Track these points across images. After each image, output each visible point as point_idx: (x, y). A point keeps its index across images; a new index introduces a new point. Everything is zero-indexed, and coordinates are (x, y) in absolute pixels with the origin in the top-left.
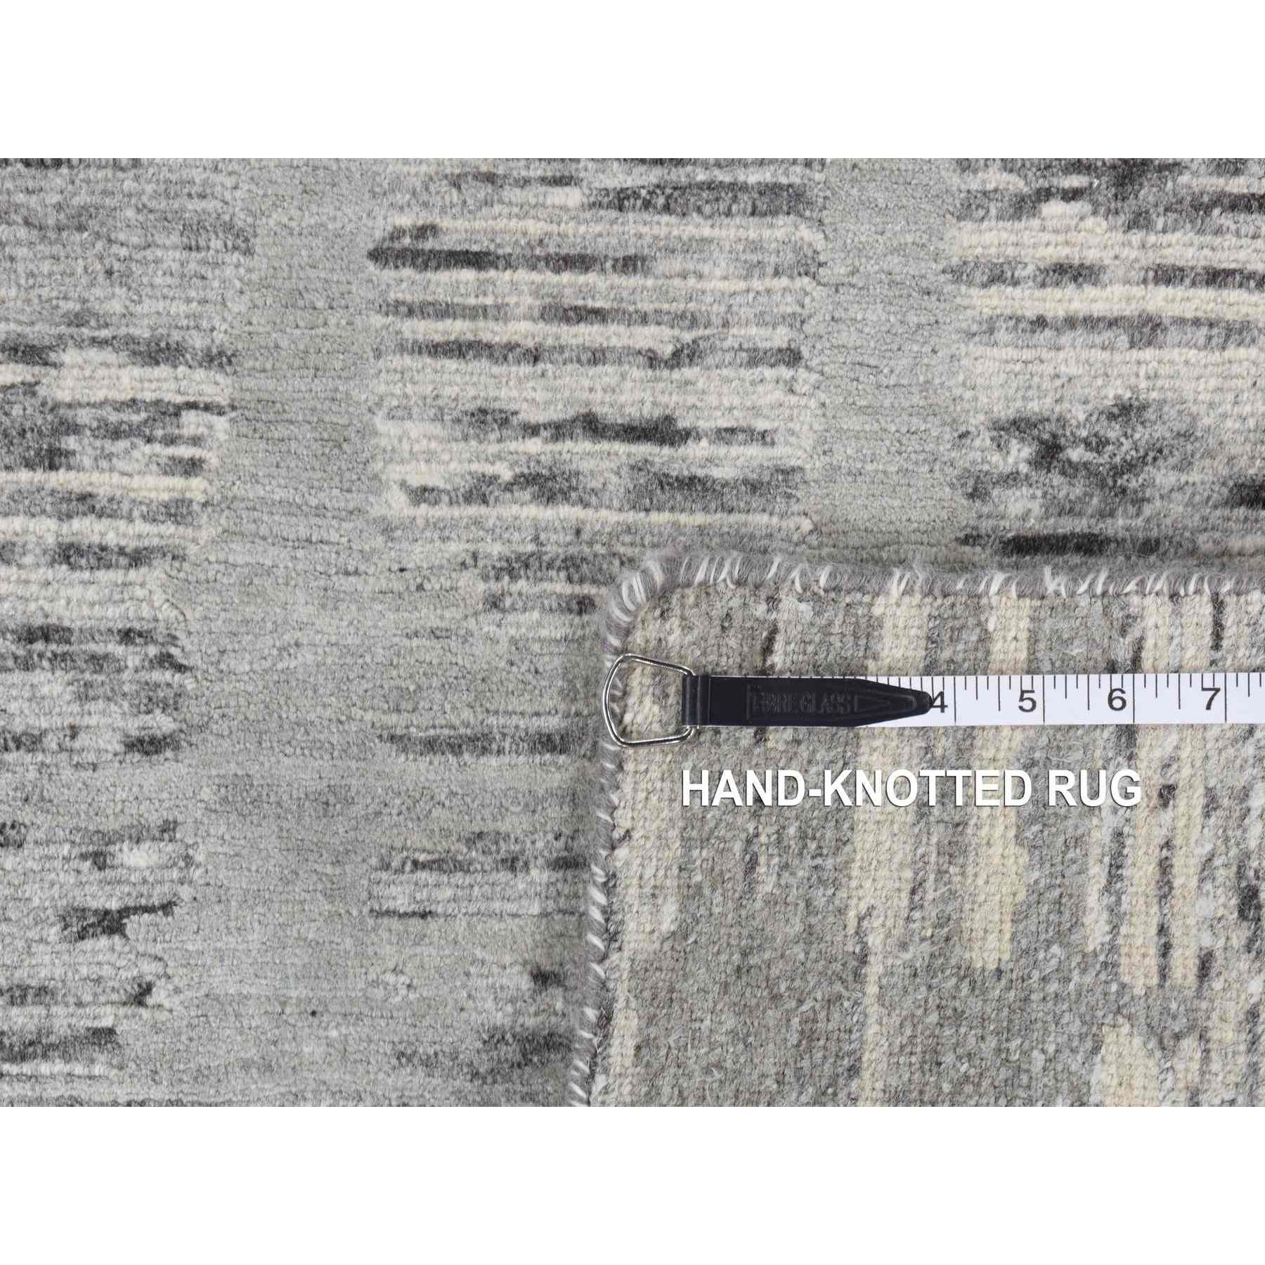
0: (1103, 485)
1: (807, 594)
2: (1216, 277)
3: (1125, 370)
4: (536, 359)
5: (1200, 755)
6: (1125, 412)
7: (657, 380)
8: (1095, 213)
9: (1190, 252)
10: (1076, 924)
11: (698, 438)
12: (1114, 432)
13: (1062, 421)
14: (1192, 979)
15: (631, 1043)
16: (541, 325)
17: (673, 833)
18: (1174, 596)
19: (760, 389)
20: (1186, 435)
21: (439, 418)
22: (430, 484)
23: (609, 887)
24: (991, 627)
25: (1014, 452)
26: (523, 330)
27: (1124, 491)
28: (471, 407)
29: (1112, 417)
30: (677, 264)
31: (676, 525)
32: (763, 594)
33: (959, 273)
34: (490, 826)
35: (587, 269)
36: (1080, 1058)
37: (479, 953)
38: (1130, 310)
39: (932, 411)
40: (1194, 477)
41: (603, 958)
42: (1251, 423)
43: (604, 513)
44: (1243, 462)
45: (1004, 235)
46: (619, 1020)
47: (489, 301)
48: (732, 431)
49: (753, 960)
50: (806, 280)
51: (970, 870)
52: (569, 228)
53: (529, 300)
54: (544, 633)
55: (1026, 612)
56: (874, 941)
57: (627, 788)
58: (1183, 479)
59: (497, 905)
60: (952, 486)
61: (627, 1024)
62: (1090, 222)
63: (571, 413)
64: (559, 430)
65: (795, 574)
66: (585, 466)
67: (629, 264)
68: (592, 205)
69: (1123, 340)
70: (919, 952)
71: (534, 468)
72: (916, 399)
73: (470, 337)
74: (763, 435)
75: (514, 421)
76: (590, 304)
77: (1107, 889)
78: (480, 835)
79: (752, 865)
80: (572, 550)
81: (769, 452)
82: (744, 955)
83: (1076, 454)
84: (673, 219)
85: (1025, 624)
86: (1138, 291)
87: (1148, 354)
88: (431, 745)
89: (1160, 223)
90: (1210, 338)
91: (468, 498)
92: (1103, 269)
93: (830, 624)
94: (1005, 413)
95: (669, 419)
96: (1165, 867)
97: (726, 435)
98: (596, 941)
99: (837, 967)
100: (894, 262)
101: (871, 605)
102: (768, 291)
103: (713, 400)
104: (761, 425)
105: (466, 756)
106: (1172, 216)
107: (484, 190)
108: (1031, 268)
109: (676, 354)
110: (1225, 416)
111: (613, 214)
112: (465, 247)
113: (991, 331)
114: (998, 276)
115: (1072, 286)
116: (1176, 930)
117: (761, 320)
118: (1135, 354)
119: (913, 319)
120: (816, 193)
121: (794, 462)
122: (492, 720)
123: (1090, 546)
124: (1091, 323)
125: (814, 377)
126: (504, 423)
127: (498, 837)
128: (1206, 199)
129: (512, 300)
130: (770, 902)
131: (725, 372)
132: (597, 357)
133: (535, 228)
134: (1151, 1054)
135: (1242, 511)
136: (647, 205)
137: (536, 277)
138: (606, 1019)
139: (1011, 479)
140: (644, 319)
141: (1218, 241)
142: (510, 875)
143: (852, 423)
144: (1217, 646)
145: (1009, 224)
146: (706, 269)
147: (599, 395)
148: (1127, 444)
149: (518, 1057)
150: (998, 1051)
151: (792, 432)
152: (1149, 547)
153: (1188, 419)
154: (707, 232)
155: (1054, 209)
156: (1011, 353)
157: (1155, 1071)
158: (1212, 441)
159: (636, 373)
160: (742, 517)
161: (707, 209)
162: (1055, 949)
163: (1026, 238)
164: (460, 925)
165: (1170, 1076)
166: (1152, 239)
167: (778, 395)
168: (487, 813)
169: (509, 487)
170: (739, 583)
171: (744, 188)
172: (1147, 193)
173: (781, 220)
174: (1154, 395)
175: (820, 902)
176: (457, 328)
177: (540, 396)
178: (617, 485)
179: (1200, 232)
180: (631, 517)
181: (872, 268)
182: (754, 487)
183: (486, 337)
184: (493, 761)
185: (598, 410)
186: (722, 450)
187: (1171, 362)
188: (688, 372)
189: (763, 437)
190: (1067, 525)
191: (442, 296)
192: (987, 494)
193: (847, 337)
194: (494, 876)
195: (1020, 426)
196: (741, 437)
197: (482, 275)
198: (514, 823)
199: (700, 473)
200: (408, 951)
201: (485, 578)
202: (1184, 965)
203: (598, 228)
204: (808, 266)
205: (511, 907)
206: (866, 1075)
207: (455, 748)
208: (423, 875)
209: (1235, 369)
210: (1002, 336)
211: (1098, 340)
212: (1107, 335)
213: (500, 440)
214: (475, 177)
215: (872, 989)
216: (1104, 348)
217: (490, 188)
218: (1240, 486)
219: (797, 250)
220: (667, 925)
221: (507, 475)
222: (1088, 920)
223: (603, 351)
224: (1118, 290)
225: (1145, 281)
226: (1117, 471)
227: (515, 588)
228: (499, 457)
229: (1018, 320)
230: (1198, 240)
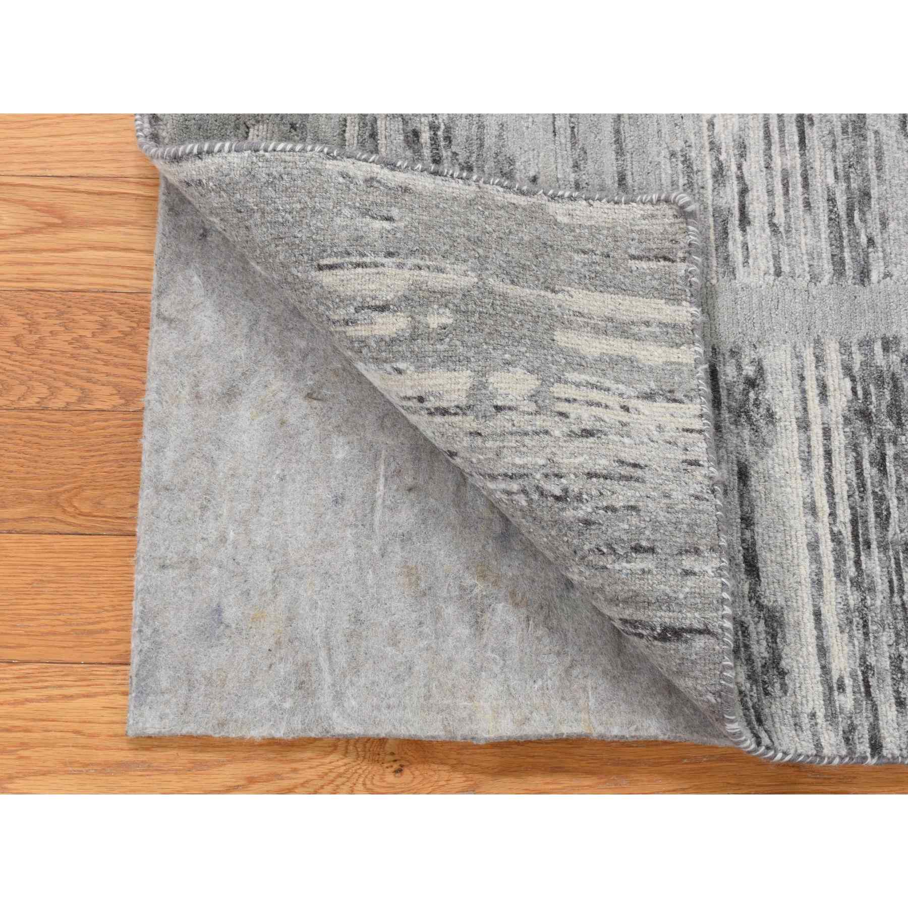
0: (741, 408)
1: (689, 273)
2: (828, 454)
3: (787, 416)
4: (767, 168)
5: (641, 421)
6: (770, 416)
7: (764, 217)
8: (848, 401)
9: (837, 443)
10: (574, 370)
11: (743, 236)
12: (762, 411)
13: (764, 389)
14: (558, 409)
15: (515, 202)
16: (780, 169)
17: (593, 223)
18: (701, 416)
19: (764, 261)
20: (764, 443)
21: (741, 129)
22: (716, 127)
23: (570, 198)
24: (682, 347)
25: (751, 368)
26: (777, 162)
27: (739, 416)
28: (746, 142)
29: (768, 410)
30: (809, 224)
31: (709, 227)
32: (687, 255)
33: (818, 342)
34: (589, 156)
35: (803, 187)
36: (525, 364)
37: (542, 154)
38: (811, 416)
39: (763, 333)
40: (748, 447)
41: (545, 194)
42: (771, 472)
43: (711, 198)
44: (756, 468)
45: (835, 362)
46: (524, 198)
47: (787, 148)
48: (747, 249)
49: (549, 249)
50: (809, 278)
51: (589, 335)
52: (819, 179)
53: (789, 164)
54: (663, 176)
55: (689, 361)
56: (560, 296)
57: (608, 206)
58: (747, 442)
59: (560, 160)
60: (735, 342)
61: (522, 201)
62: (844, 399)
63: (748, 183)
64: (740, 178)
65: (695, 268)
66: (728, 189)
67: (808, 205)
68: (828, 189)
69: (799, 415)
70: (557, 311)
71: (725, 169)
72: (767, 326)
73: (773, 141)
74: (747, 262)
75: (742, 160)
76: (790, 189)
77: (588, 383)
78: (585, 153)
79: (584, 252)
80: (696, 186)
81: (741, 265)
82: (551, 246)
83: (752, 395)
84: (826, 222)
85: (685, 361)
86: (819, 421)
87: (795, 426)
88: (617, 132)
89: (847, 429)
90: (803, 452)
91: (711, 143)
92: (826, 405)
93: (678, 283)
94: (765, 363)
95: (749, 223)
96: (598, 405)
97: (745, 246)
98: (551, 192)
99: (549, 280)
100: (820, 314)
101: (686, 300)
102: (803, 263)
103: (758, 241)
104: (751, 261)
105: (614, 146)
106: (850, 434)
107: (829, 144)
108: (823, 374)
109: (774, 225)
110: (773, 460)
111: (826, 197)
112: (807, 137)
113: (797, 357)
114: (819, 360)
115: (818, 392)
116: (576, 405)
117: (791, 259)
118: (794, 421)
119: (798, 323)
120: (842, 281)
121: (737, 276)
122: (628, 155)
123: (716, 403)
124: (804, 400)
125: (771, 282)
126: (742, 156)
127: (585, 160)
128: (859, 449)
129: (788, 157)
130: (571, 258)
131: (770, 245)
132: (770, 193)
133: (817, 165)
134: (529, 391)
135: (736, 469)
136: (831, 211)
137: (798, 166)
138: (523, 193)
139: (739, 367)
140: (786, 211)
141: (843, 455)
142: (571, 165)
143: (755, 300)
144: (684, 430)
145: (839, 364)
146: (809, 236)
147: (756, 194)
148: (758, 417)
149: (504, 172)
150: (525, 335)
151: (749, 274)
152: (718, 428)
153: (770, 443)
154: (823, 236)
155: (848, 383)
156: (789, 367)
157: (523, 392)
158: (762, 454)
159: (765, 209)
160: (714, 255)
161: (832, 236)
162: (564, 361)
163: (835, 371)
164: (551, 146)
165: (521, 398)
166: (841, 426)
167: (763, 268)
168: (594, 155)
169: (717, 159)
170: (690, 244)
171: (842, 251)
172: (859, 424)
173: (831, 267)
174: (778, 429)
175: (572, 277)
176: (775, 135)
177: (753, 170)
178: (722, 202)
179: (846, 448)
180: (711, 209)
181: (817, 305)
182: (726, 259)
183: (773, 147)
184: (614, 157)
185: (750, 193)
186: (739, 245)
187: (792, 436)
188: (768, 230)
189: (746, 262)
190: (723, 393)
191: (787, 129)
192: (733, 357)
193: (788, 296)
194: (571, 160)
195: (761, 370)
196: (745, 253)
197: (797, 145)
198: (590, 167)
199: (730, 236)
200: (541, 126)
201: (681, 151)
202: (563, 407)
203: (820, 190)
204: (815, 278)
205: (559, 167)
206: (512, 286)
207: (617, 141)
208: (569, 131)
209: (792, 464)
210: (796, 361)
211: (798, 404)
212: (800, 408)
213: (735, 155)
214: (834, 140)
215: (543, 293)
216: (795, 406)
217: (830, 146)
218: (746, 467)
219: (820, 274)
220: (559, 218)
221: (722, 158)
222: (576, 374)
223: (773, 195)
224: (819, 412)
225: (823, 424)
226: (747, 412)
227: (679, 163)
228: (728, 154)
229: (802, 368)
230: (842, 446)
